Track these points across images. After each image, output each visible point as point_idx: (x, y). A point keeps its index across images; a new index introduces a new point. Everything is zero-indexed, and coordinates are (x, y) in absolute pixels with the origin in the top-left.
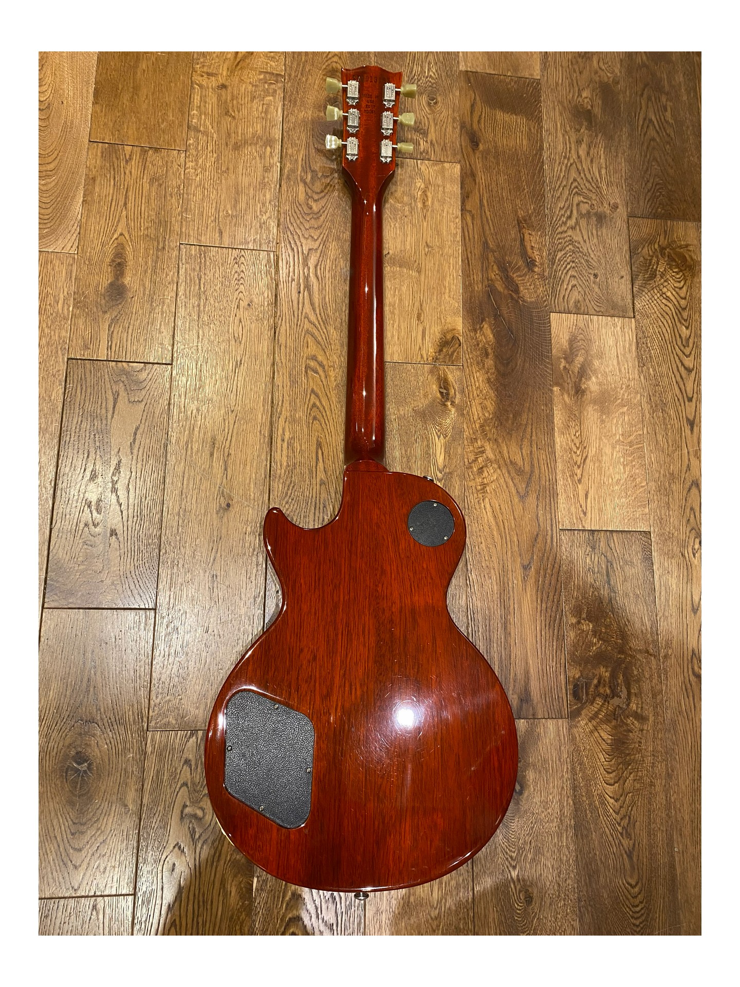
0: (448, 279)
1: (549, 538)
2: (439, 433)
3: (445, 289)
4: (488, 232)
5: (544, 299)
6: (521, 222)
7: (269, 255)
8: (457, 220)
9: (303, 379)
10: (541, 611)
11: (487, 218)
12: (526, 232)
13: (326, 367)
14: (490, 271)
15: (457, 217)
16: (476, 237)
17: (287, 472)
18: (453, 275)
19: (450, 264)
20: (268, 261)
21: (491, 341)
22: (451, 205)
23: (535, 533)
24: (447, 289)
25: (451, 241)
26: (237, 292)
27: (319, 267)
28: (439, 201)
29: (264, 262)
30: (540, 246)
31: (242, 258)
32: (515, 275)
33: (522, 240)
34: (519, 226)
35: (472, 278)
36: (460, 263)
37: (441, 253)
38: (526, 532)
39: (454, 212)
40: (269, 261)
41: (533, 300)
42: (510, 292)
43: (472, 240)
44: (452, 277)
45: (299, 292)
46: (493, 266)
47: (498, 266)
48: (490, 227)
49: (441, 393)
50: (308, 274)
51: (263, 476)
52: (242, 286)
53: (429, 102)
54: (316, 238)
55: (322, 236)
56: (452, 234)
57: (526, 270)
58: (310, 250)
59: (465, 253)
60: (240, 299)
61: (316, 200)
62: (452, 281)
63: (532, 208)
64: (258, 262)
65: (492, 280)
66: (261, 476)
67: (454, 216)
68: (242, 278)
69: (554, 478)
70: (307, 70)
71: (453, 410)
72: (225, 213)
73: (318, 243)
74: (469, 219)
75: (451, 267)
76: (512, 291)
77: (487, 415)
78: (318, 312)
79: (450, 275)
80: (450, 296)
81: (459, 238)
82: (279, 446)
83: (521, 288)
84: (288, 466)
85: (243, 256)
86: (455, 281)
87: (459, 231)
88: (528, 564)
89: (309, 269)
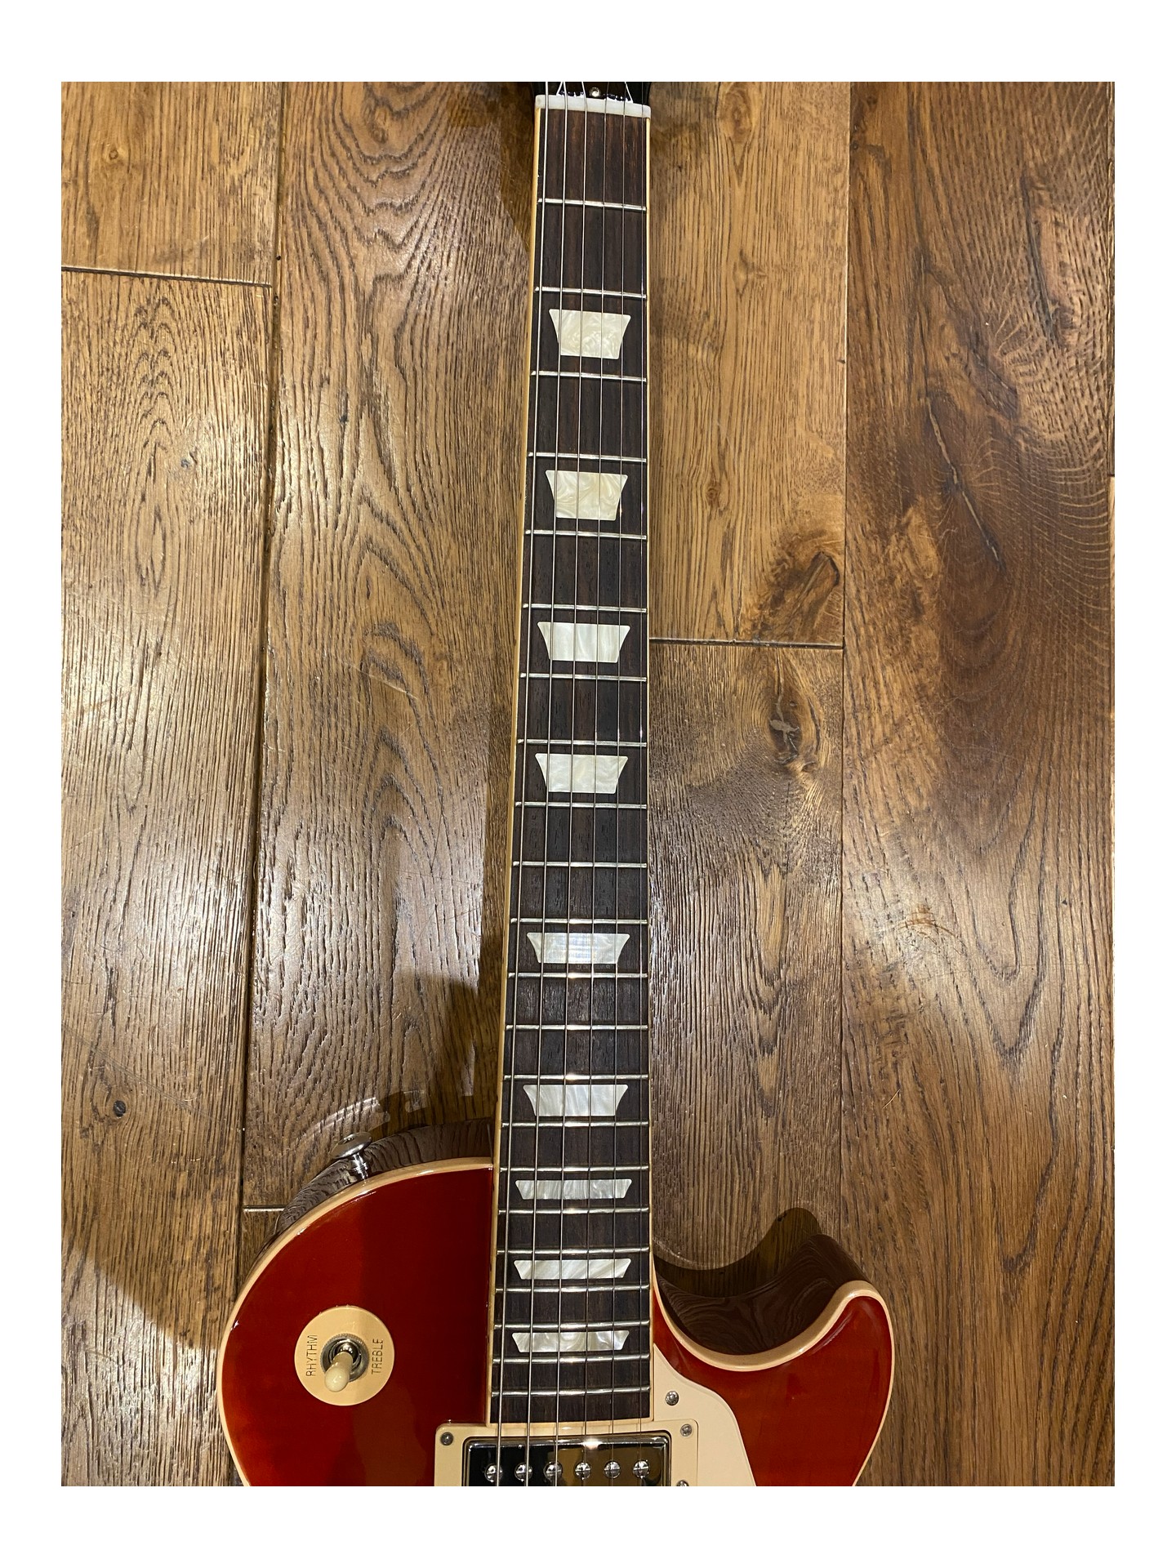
0: (805, 371)
1: (1081, 1174)
2: (766, 863)
3: (797, 403)
4: (930, 218)
5: (1092, 435)
6: (1032, 184)
7: (247, 296)
8: (838, 180)
9: (354, 698)
10: (1051, 1392)
11: (930, 172)
12: (1046, 216)
13: (426, 661)
14: (932, 347)
15: (838, 170)
16: (894, 235)
18: (822, 360)
19: (812, 322)
20: (245, 317)
21: (929, 570)
22: (821, 127)
23: (1043, 1162)
24: (803, 402)
25: (817, 248)
26: (148, 423)
27: (406, 336)
28: (783, 116)
29: (233, 323)
30: (1089, 262)
31: (164, 309)
32: (1008, 358)
33: (1033, 244)
34: (1026, 199)
35: (878, 369)
36: (844, 320)
37: (785, 286)
38: (1016, 1158)
39: (831, 152)
40: (248, 317)
41: (1060, 436)
42: (993, 413)
43: (882, 245)
44: (816, 364)
45: (345, 419)
46: (943, 328)
47: (958, 330)
48: (937, 203)
49: (777, 734)
50: (373, 361)
51: (227, 1012)
52: (162, 403)
54: (399, 240)
56: (822, 227)
57: (1042, 340)
58: (378, 279)
59: (860, 285)
60: (158, 444)
61: (399, 113)
62: (817, 378)
63: (1068, 137)
64: (215, 320)
65: (938, 374)
66: (220, 1011)
67: (828, 165)
68: (162, 373)
69: (1103, 992)
71: (812, 788)
72: (106, 155)
73: (404, 256)
74: (874, 174)
75: (817, 333)
76: (998, 409)
77: (912, 801)
78: (399, 482)
79: (812, 360)
80: (809, 428)
81: (842, 237)
83: (1025, 401)
85: (164, 299)
86: (827, 378)
87: (844, 216)
88: (1020, 1256)
89: (375, 342)
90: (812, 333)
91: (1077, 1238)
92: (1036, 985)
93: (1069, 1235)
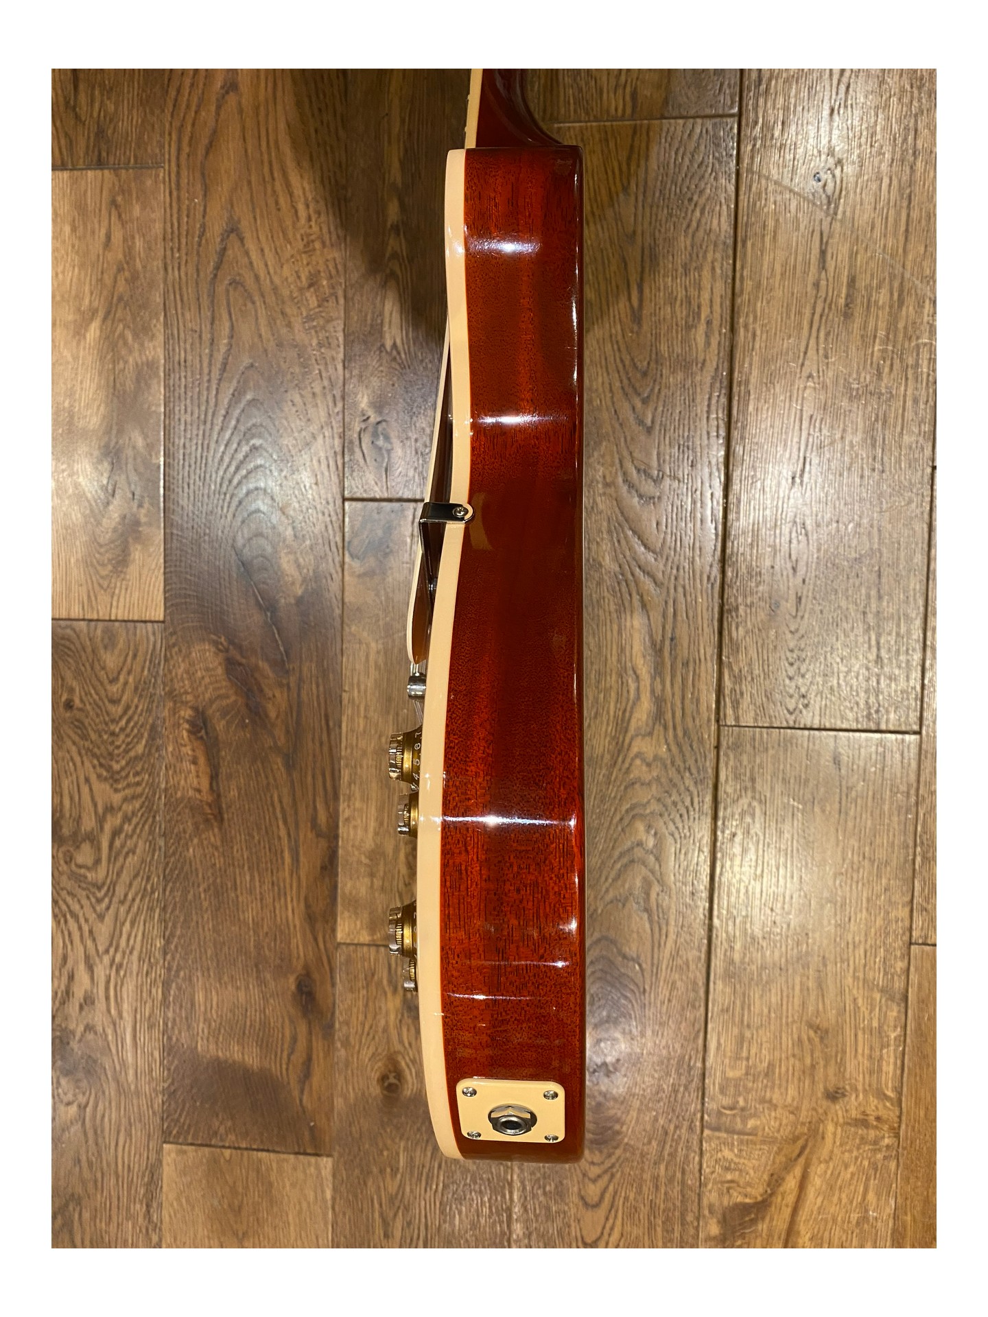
0: (370, 683)
1: (186, 149)
2: (394, 353)
3: (376, 663)
4: (285, 791)
5: (176, 649)
6: (215, 817)
7: (737, 719)
8: (347, 813)
11: (285, 822)
12: (206, 796)
13: (620, 479)
14: (284, 706)
15: (347, 820)
16: (309, 779)
17: (700, 255)
18: (359, 692)
19: (366, 717)
20: (738, 703)
21: (287, 554)
22: (359, 849)
23: (211, 156)
24: (372, 663)
25: (361, 767)
26: (802, 632)
27: (632, 697)
28: (383, 854)
29: (747, 698)
30: (178, 765)
31: (791, 708)
32: (233, 698)
33: (214, 777)
34: (220, 808)
35: (321, 688)
36: (344, 719)
38: (229, 158)
39: (352, 832)
40: (736, 705)
41: (197, 648)
42: (244, 661)
43: (318, 772)
44: (362, 688)
45: (672, 639)
46: (277, 717)
47: (267, 716)
48: (281, 802)
50: (653, 678)
51: (749, 244)
52: (792, 645)
53: (399, 1080)
54: (638, 762)
55: (626, 765)
56: (358, 782)
57: (210, 712)
58: (651, 734)
59: (333, 743)
60: (795, 617)
62: (362, 679)
63: (191, 850)
64: (759, 702)
65: (281, 685)
66: (753, 245)
67: (353, 823)
68: (792, 664)
69: (170, 273)
70: (654, 1143)
72: (828, 808)
73: (635, 750)
74: (322, 817)
75: (362, 709)
76: (240, 664)
78: (636, 597)
79: (366, 691)
80: (368, 645)
81: (345, 775)
82: (717, 308)
83: (220, 671)
84: (699, 269)
85: (791, 713)
86: (355, 680)
87: (344, 789)
88: (227, 92)
89: (653, 691)
90: (365, 710)
91: (188, 107)
92: (216, 276)
93: (194, 108)
